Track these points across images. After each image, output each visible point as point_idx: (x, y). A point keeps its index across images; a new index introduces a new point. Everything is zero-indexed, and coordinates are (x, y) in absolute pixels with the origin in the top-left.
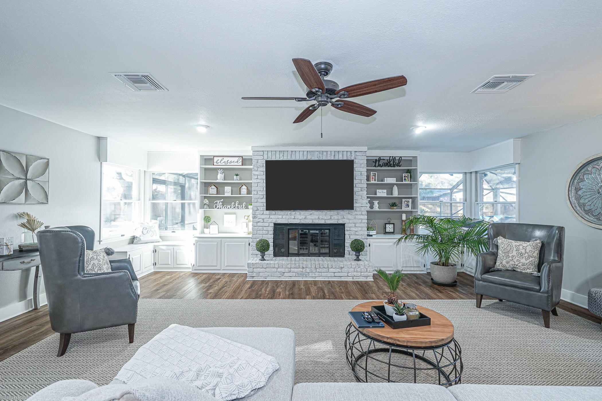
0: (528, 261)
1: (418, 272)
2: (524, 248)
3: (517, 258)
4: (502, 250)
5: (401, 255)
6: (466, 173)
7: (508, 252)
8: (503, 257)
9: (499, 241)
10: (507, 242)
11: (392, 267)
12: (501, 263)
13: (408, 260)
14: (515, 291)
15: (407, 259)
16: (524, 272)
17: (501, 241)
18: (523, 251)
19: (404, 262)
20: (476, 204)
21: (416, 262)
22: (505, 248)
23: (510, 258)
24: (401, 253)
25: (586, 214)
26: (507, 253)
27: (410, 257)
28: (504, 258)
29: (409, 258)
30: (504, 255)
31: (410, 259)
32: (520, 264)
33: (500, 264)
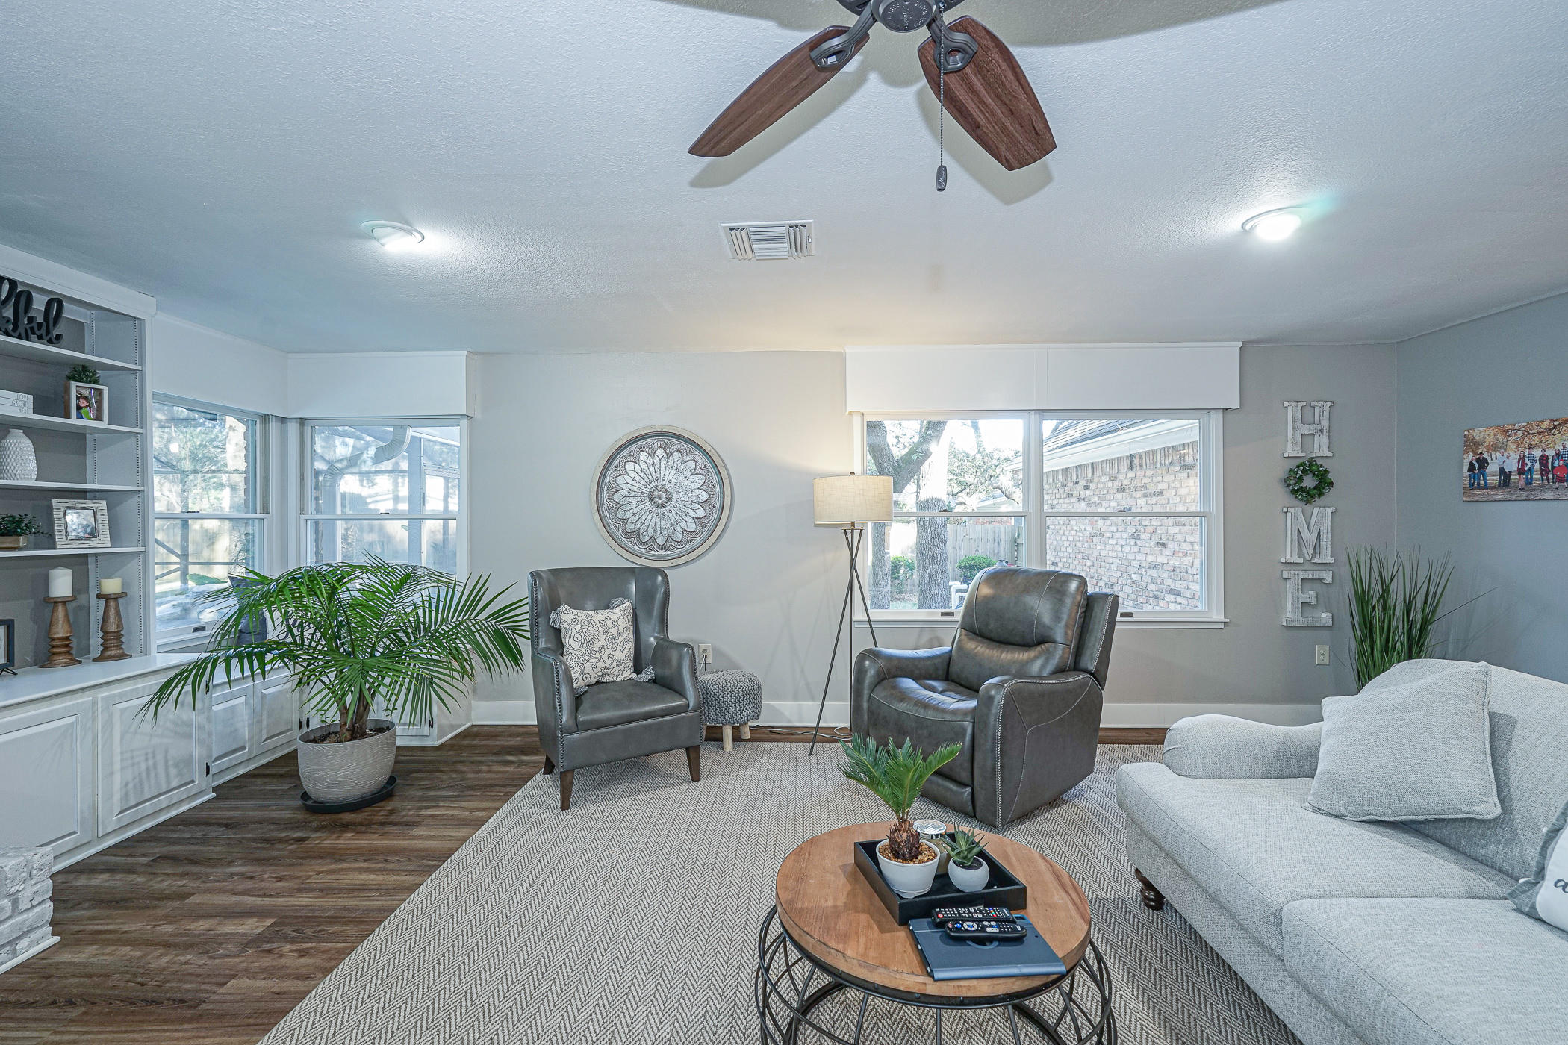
0: (625, 652)
1: (184, 808)
2: (615, 623)
3: (608, 651)
4: (580, 639)
5: (117, 758)
6: (265, 418)
7: (591, 642)
8: (584, 654)
9: (564, 617)
10: (583, 617)
11: (74, 833)
12: (582, 671)
13: (148, 769)
14: (650, 725)
15: (143, 766)
16: (618, 679)
17: (571, 616)
18: (614, 631)
19: (131, 786)
20: (303, 522)
21: (176, 765)
22: (585, 631)
23: (597, 655)
24: (117, 750)
25: (628, 539)
26: (588, 643)
27: (154, 753)
28: (587, 658)
29: (151, 762)
30: (584, 650)
31: (155, 765)
32: (615, 664)
33: (580, 675)
